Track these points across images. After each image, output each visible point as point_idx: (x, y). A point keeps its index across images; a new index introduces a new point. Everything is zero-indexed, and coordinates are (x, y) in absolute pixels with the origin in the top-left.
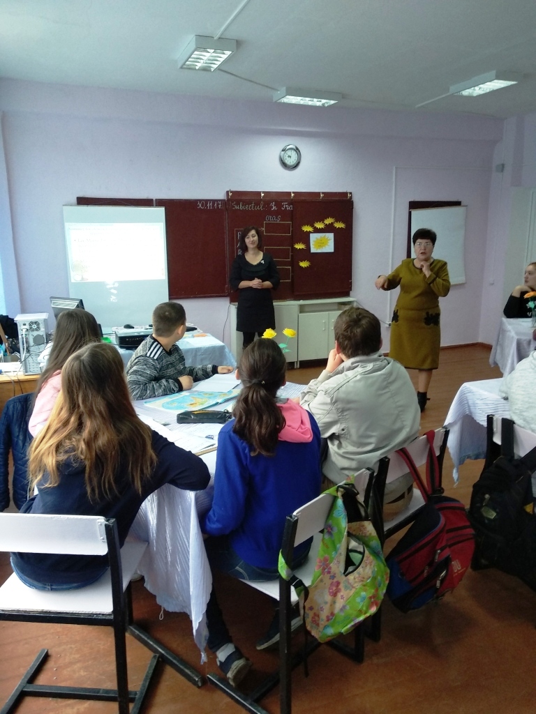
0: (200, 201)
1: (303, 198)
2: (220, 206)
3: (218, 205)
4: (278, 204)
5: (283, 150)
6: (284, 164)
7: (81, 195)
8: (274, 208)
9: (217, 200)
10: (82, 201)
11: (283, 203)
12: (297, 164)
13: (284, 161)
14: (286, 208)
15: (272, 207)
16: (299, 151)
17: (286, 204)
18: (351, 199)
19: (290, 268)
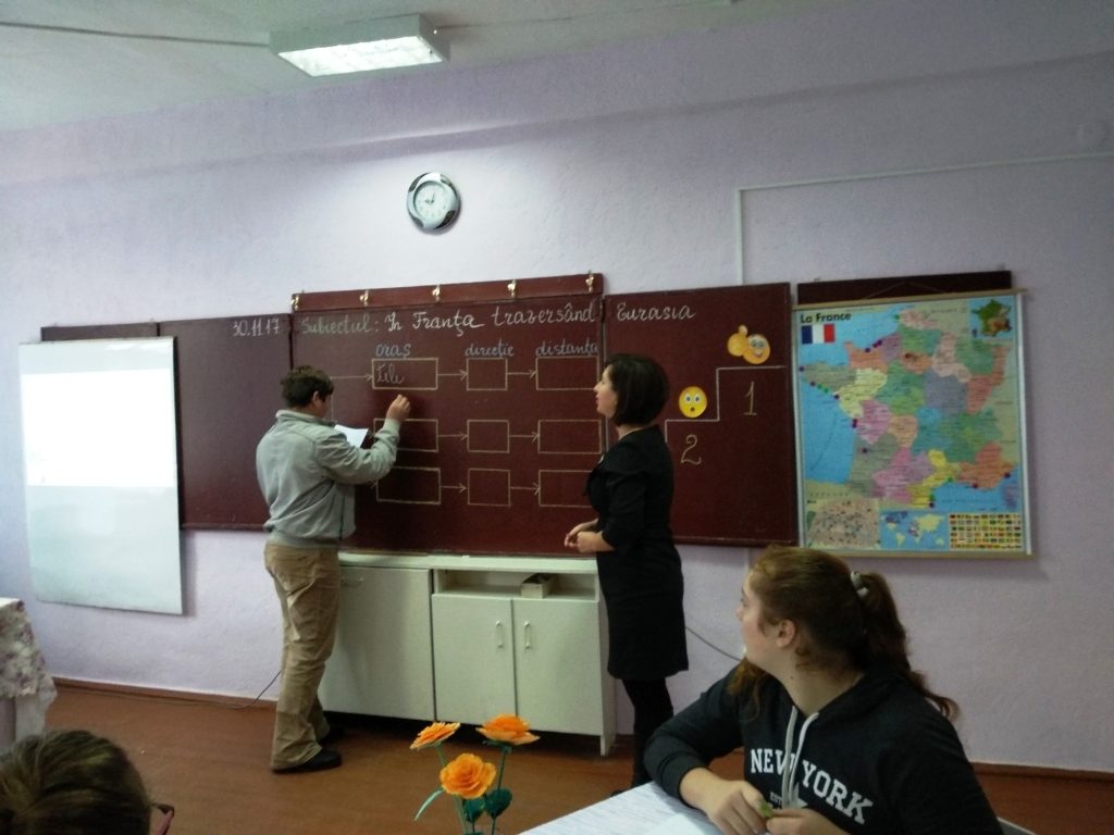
0: (238, 319)
1: (466, 299)
2: (276, 328)
3: (273, 325)
4: (406, 317)
5: (411, 189)
6: (418, 222)
8: (395, 326)
9: (271, 317)
11: (415, 314)
12: (451, 219)
13: (416, 215)
14: (423, 324)
15: (390, 324)
16: (450, 185)
17: (423, 317)
18: (602, 292)
19: (437, 470)
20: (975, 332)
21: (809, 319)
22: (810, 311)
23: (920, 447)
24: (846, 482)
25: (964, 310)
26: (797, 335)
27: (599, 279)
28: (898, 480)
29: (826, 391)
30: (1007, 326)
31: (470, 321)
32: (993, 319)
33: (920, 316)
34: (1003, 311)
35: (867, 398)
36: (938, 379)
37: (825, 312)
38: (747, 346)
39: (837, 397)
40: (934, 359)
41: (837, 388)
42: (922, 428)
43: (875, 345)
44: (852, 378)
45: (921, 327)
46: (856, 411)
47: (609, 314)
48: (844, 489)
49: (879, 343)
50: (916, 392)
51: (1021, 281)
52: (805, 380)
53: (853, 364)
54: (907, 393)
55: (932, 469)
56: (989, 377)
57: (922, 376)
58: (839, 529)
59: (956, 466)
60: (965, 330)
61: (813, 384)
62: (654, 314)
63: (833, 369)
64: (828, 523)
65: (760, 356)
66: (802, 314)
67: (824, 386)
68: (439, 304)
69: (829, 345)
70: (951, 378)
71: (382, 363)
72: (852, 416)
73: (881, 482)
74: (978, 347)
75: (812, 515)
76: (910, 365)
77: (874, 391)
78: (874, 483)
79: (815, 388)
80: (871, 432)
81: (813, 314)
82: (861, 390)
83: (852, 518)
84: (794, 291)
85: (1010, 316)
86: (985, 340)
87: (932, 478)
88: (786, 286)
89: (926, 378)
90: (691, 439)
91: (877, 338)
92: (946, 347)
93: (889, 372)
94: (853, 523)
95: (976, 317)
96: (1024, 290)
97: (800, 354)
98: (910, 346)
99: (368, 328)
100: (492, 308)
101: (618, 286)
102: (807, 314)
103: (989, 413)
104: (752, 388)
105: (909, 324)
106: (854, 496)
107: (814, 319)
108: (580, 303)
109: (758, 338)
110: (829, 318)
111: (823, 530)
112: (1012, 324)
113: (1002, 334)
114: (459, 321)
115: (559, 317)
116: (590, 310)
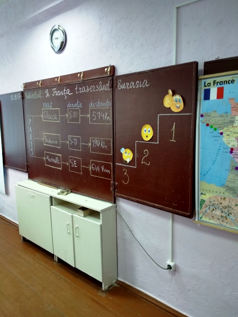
0: (12, 94)
4: (50, 91)
5: (50, 34)
6: (53, 49)
8: (48, 95)
9: (18, 92)
11: (52, 89)
13: (53, 46)
14: (55, 94)
15: (46, 94)
17: (55, 90)
18: (114, 75)
19: (60, 155)
21: (209, 84)
22: (209, 79)
24: (223, 186)
26: (201, 95)
27: (113, 69)
29: (215, 129)
31: (68, 92)
37: (218, 80)
38: (172, 102)
39: (222, 134)
41: (222, 128)
44: (232, 122)
46: (233, 143)
48: (223, 190)
52: (203, 122)
53: (234, 113)
58: (218, 213)
61: (208, 125)
62: (132, 85)
63: (221, 116)
65: (179, 108)
66: (205, 81)
67: (214, 127)
68: (59, 85)
69: (220, 100)
71: (45, 110)
72: (230, 146)
81: (211, 81)
83: (225, 207)
84: (201, 67)
88: (196, 64)
90: (146, 152)
94: (226, 210)
97: (203, 106)
99: (41, 96)
100: (75, 85)
102: (208, 81)
104: (174, 127)
106: (227, 195)
107: (212, 84)
109: (178, 97)
110: (221, 83)
111: (208, 211)
114: (65, 92)
115: (97, 89)
116: (108, 85)
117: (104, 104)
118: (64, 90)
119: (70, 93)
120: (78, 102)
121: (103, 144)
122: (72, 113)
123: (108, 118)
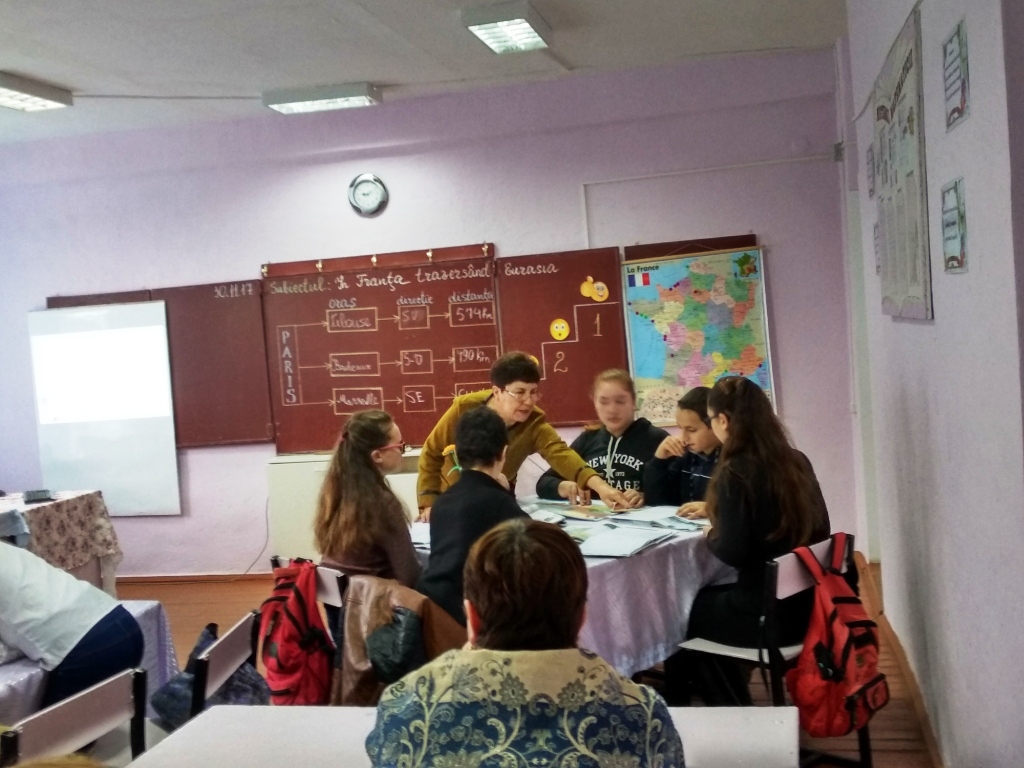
0: (218, 285)
1: (396, 263)
2: (250, 291)
3: (247, 288)
4: (351, 278)
5: (352, 186)
6: (357, 210)
7: (53, 293)
8: (343, 285)
9: (245, 282)
10: (55, 303)
11: (358, 276)
12: (382, 206)
13: (355, 204)
14: (364, 283)
15: (339, 284)
16: (381, 183)
17: (364, 277)
18: (493, 256)
19: (380, 389)
20: (735, 274)
21: (633, 270)
22: (633, 264)
23: (706, 351)
24: (661, 377)
25: (728, 261)
26: (625, 281)
27: (491, 247)
28: (694, 373)
29: (646, 317)
30: (754, 270)
31: (399, 280)
32: (747, 266)
33: (702, 266)
34: (752, 260)
35: (671, 321)
36: (716, 306)
37: (642, 266)
38: (593, 290)
39: (653, 321)
40: (712, 293)
41: (652, 315)
42: (707, 339)
43: (675, 286)
44: (662, 308)
45: (703, 273)
46: (666, 330)
47: (500, 271)
48: (661, 381)
49: (678, 284)
50: (702, 315)
51: (762, 241)
52: (631, 311)
53: (663, 299)
54: (697, 316)
55: (714, 365)
56: (745, 303)
57: (705, 305)
58: (659, 409)
59: (729, 362)
60: (729, 274)
61: (637, 313)
62: (531, 270)
63: (650, 303)
64: (653, 405)
65: (601, 296)
66: (628, 267)
67: (645, 314)
68: (376, 268)
69: (646, 286)
70: (723, 305)
71: (334, 313)
72: (663, 333)
73: (684, 376)
74: (738, 283)
75: (642, 400)
76: (697, 298)
77: (676, 316)
78: (679, 377)
79: (638, 316)
80: (675, 343)
81: (635, 266)
82: (668, 316)
83: (666, 401)
84: (622, 252)
85: (757, 264)
86: (742, 279)
87: (715, 370)
88: (617, 248)
89: (707, 306)
90: (560, 355)
91: (677, 281)
92: (719, 285)
93: (685, 303)
94: (667, 404)
95: (736, 265)
96: (764, 246)
97: (628, 294)
98: (698, 286)
99: (323, 287)
100: (415, 270)
101: (504, 252)
102: (631, 267)
103: (747, 326)
104: (598, 318)
105: (696, 271)
106: (668, 386)
107: (636, 270)
108: (479, 264)
109: (600, 284)
110: (646, 269)
111: (649, 410)
112: (758, 269)
113: (752, 275)
114: (392, 280)
115: (464, 274)
116: (486, 269)
117: (480, 297)
118: (389, 277)
119: (403, 281)
120: (423, 295)
121: (481, 356)
122: (408, 314)
123: (489, 315)
